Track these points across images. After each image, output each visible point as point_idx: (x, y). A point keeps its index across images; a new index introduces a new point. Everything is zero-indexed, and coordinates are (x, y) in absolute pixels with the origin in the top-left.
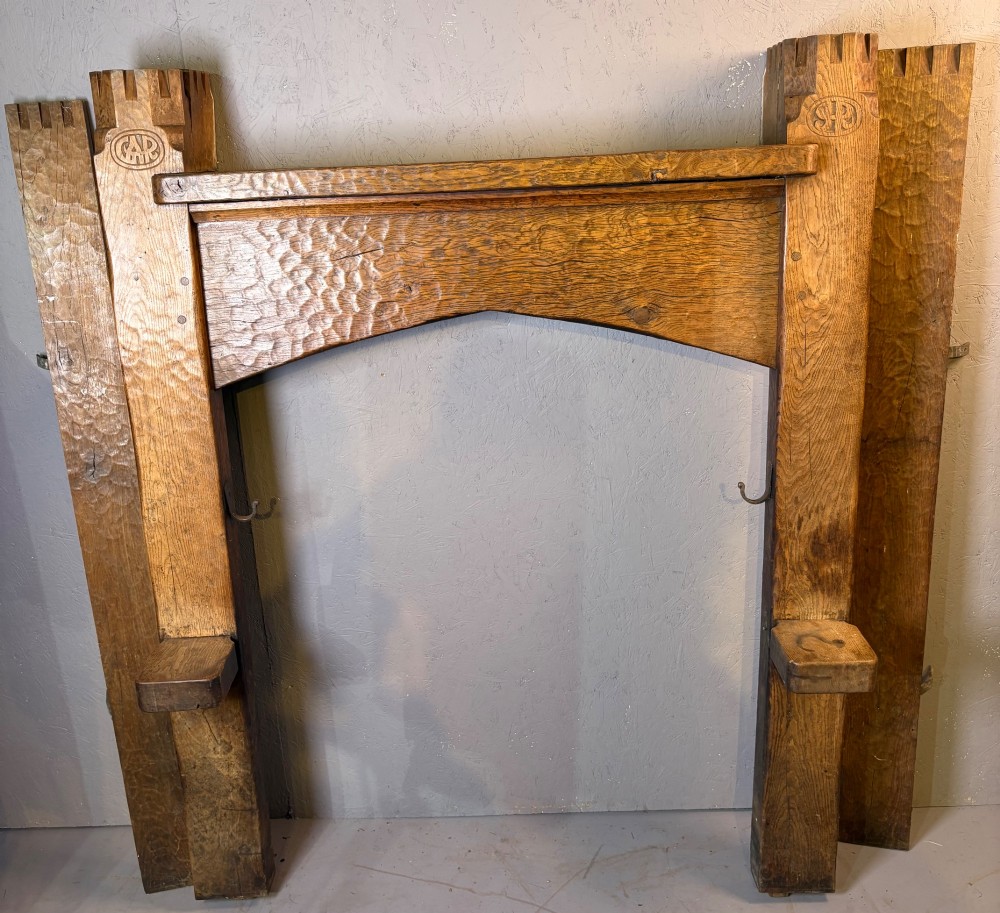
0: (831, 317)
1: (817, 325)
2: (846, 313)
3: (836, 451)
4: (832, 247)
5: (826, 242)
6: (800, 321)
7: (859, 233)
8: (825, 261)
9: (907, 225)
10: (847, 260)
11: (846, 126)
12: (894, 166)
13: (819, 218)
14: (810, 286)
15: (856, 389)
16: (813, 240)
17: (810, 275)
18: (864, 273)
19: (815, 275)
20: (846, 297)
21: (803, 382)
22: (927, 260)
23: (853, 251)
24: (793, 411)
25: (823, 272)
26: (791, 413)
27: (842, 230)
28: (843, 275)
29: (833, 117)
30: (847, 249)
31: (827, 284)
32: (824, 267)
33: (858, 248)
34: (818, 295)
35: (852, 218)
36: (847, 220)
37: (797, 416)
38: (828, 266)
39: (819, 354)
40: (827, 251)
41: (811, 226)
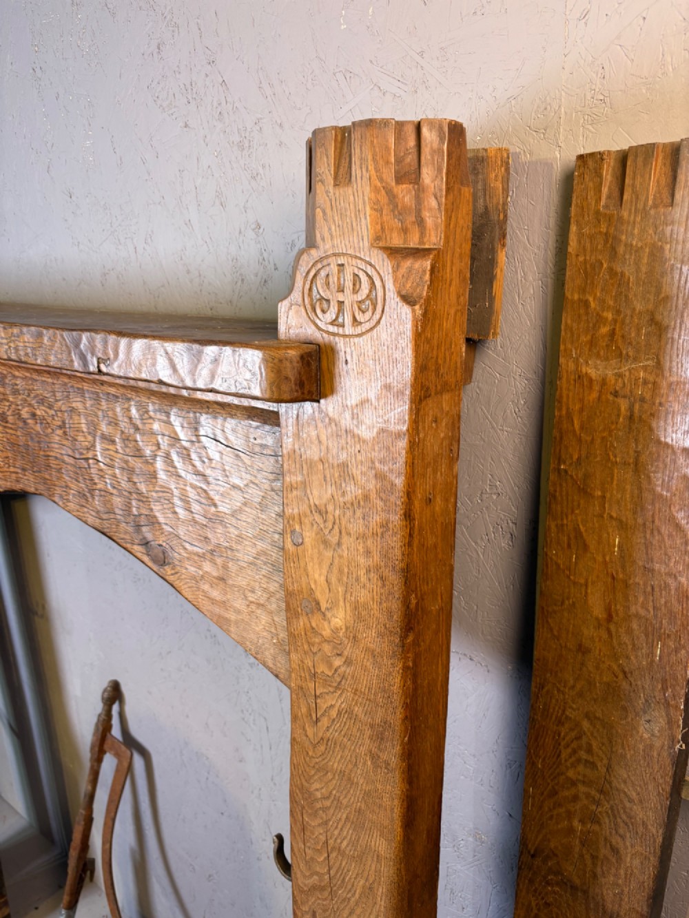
0: (348, 662)
1: (330, 665)
2: (369, 664)
3: (362, 882)
4: (345, 539)
5: (336, 527)
6: (306, 647)
7: (385, 525)
8: (336, 561)
9: (611, 517)
10: (368, 571)
11: (360, 317)
12: (595, 395)
13: (325, 480)
14: (318, 595)
15: (386, 801)
16: (317, 517)
17: (317, 576)
18: (396, 605)
19: (323, 578)
20: (370, 637)
21: (314, 746)
22: (641, 599)
23: (376, 557)
24: (305, 784)
25: (334, 580)
26: (302, 785)
27: (359, 513)
28: (363, 596)
29: (341, 297)
30: (368, 553)
31: (341, 603)
32: (335, 570)
33: (385, 556)
34: (329, 614)
35: (373, 496)
36: (366, 497)
37: (311, 794)
38: (341, 571)
39: (334, 713)
40: (339, 544)
41: (315, 492)
